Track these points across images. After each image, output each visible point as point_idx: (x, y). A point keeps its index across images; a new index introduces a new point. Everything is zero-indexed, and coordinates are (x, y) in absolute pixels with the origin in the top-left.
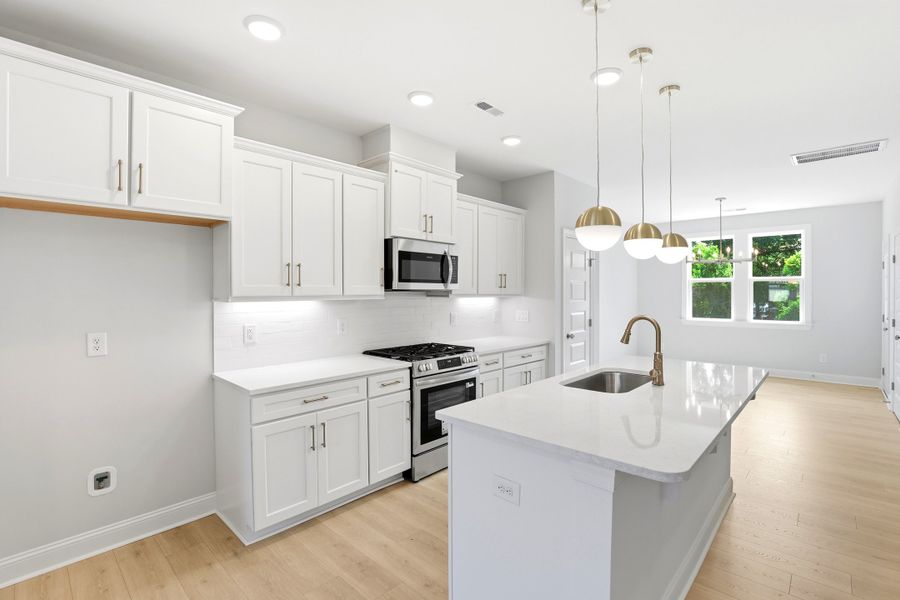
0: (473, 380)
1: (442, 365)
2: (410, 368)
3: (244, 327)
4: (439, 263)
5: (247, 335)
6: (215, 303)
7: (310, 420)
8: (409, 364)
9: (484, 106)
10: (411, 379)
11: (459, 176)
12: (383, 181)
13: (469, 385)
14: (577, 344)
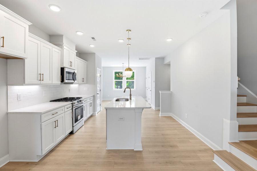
0: (83, 106)
1: (78, 102)
2: (72, 103)
3: (17, 94)
4: (72, 75)
5: (18, 97)
6: (8, 86)
7: (54, 120)
8: (72, 102)
9: (93, 38)
10: (72, 106)
11: (77, 51)
12: (60, 50)
13: (82, 107)
14: (98, 95)
